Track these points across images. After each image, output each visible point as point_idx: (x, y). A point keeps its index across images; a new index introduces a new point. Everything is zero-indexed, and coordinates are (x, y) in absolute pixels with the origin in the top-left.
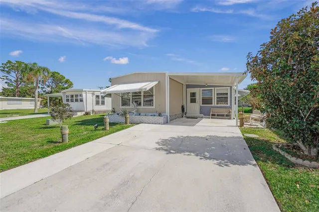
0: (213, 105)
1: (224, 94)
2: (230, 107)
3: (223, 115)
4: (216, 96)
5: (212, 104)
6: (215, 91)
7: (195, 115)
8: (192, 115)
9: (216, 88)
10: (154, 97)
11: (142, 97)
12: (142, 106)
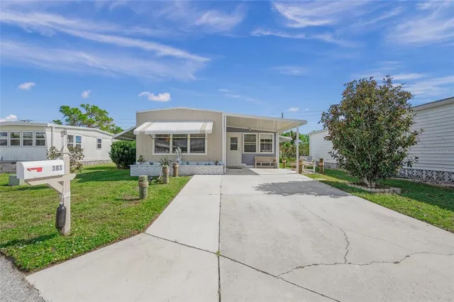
0: (257, 153)
1: (269, 140)
2: (274, 155)
3: (268, 164)
4: (260, 143)
5: (255, 151)
6: (259, 137)
7: (237, 165)
8: (235, 165)
9: (260, 134)
10: (206, 141)
11: (189, 141)
12: (189, 153)
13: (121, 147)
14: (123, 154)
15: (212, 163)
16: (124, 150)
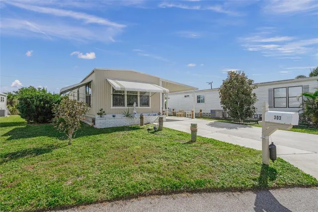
10: (150, 98)
11: (139, 98)
12: (139, 107)
13: (40, 101)
14: (43, 108)
15: (157, 114)
16: (44, 104)
